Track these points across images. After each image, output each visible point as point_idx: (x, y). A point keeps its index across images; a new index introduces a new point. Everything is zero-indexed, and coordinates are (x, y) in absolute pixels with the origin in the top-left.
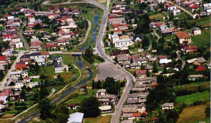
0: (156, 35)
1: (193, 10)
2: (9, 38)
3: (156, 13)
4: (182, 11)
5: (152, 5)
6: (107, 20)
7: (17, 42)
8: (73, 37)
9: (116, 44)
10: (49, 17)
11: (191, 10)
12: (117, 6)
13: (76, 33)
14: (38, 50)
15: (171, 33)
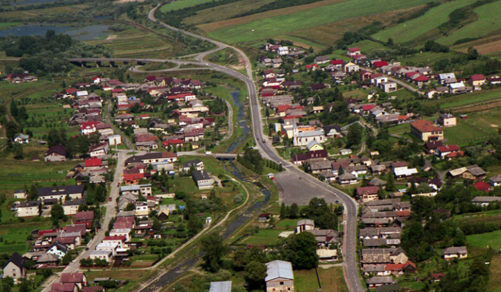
0: (369, 125)
1: (420, 84)
2: (92, 128)
3: (350, 89)
4: (399, 86)
5: (338, 74)
6: (257, 99)
7: (110, 135)
8: (208, 127)
9: (295, 141)
10: (151, 93)
11: (417, 84)
12: (269, 76)
13: (211, 120)
14: (151, 150)
15: (396, 122)
